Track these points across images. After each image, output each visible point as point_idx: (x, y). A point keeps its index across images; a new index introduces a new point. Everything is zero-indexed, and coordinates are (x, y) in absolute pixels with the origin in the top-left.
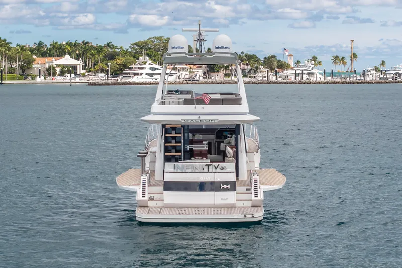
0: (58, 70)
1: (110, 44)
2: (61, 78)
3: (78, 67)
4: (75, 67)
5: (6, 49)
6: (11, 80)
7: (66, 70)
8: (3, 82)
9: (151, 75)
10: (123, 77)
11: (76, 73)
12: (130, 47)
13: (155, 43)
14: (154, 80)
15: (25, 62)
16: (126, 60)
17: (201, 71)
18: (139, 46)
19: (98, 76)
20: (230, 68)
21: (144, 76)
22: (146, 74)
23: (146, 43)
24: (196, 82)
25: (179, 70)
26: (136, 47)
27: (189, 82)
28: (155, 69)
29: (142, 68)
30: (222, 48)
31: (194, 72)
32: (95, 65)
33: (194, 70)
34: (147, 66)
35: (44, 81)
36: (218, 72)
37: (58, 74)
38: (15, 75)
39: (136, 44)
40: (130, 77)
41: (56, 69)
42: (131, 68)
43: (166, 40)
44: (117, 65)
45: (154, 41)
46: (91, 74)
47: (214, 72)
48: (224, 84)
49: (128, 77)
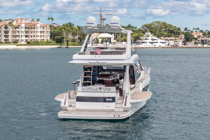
0: (100, 40)
1: (130, 25)
2: (101, 45)
3: (112, 38)
4: (110, 39)
5: (70, 29)
6: (73, 46)
7: (105, 40)
8: (69, 47)
9: (152, 43)
10: (136, 44)
11: (110, 42)
12: (142, 27)
13: (156, 25)
14: (154, 46)
15: (82, 36)
16: (138, 35)
17: (182, 41)
18: (147, 27)
19: (122, 43)
20: (198, 39)
21: (148, 44)
22: (149, 42)
23: (151, 25)
24: (177, 47)
25: (168, 40)
26: (145, 27)
27: (173, 47)
28: (155, 40)
29: (147, 39)
30: (114, 23)
31: (177, 41)
32: (121, 37)
33: (177, 40)
34: (150, 38)
35: (91, 46)
36: (191, 41)
37: (100, 42)
38: (76, 43)
39: (145, 26)
40: (140, 44)
41: (99, 39)
42: (140, 39)
43: (162, 23)
44: (134, 37)
45: (155, 24)
46: (118, 42)
47: (189, 41)
48: (192, 48)
49: (139, 44)
